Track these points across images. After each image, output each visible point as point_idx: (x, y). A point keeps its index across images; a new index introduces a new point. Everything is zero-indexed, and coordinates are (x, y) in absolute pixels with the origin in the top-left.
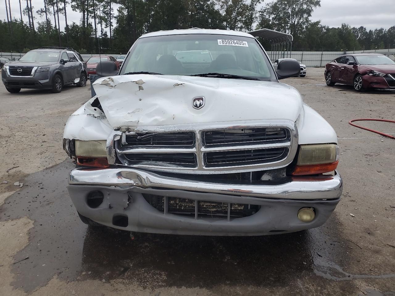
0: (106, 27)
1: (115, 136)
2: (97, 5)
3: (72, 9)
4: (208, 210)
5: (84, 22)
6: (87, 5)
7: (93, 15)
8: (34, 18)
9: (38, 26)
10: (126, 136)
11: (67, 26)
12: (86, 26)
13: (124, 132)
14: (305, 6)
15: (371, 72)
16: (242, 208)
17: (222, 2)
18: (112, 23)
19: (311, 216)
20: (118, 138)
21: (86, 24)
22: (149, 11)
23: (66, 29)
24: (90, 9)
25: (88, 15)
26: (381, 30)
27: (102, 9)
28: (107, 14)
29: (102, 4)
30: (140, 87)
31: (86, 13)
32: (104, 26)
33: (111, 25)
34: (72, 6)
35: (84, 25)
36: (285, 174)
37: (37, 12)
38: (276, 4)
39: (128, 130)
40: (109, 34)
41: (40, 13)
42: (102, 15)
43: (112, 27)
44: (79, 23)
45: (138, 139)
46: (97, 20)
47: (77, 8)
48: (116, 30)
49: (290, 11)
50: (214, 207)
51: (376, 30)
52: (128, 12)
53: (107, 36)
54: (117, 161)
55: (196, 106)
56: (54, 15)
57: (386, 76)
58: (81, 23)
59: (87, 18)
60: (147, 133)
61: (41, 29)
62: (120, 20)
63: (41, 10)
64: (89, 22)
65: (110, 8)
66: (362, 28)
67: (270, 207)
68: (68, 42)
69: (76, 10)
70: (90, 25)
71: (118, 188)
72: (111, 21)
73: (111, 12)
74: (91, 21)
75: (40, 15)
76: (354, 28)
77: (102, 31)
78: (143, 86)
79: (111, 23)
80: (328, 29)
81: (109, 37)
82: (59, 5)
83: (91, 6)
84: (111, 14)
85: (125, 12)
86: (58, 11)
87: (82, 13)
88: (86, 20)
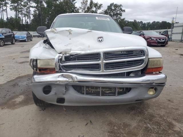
0: (28, 18)
1: (59, 56)
2: (23, 8)
4: (105, 93)
5: (16, 16)
6: (18, 8)
7: (21, 13)
10: (65, 57)
11: (8, 18)
12: (17, 18)
13: (64, 54)
14: (118, 12)
15: (151, 38)
16: (122, 90)
17: (83, 9)
19: (154, 92)
20: (60, 58)
21: (17, 17)
22: (49, 11)
23: (7, 19)
24: (19, 10)
25: (18, 13)
26: (149, 23)
27: (25, 10)
28: (28, 13)
29: (25, 8)
30: (70, 33)
31: (17, 12)
32: (26, 18)
33: (30, 18)
34: (10, 8)
35: (16, 18)
36: (140, 73)
38: (106, 10)
39: (66, 53)
40: (29, 22)
42: (25, 13)
43: (30, 19)
44: (14, 16)
45: (71, 58)
46: (23, 15)
47: (13, 9)
48: (33, 20)
49: (112, 14)
50: (108, 90)
51: (147, 23)
52: (39, 12)
53: (28, 23)
54: (60, 69)
55: (100, 41)
56: (1, 12)
57: (157, 40)
58: (15, 16)
59: (18, 14)
60: (76, 55)
62: (34, 16)
64: (19, 16)
65: (30, 10)
66: (141, 22)
67: (136, 88)
68: (8, 25)
69: (12, 10)
70: (19, 18)
71: (60, 83)
72: (30, 16)
73: (30, 12)
74: (20, 15)
76: (138, 22)
77: (26, 21)
78: (72, 32)
79: (30, 17)
80: (128, 22)
81: (29, 23)
82: (3, 8)
83: (20, 9)
84: (30, 13)
85: (37, 12)
86: (3, 11)
87: (15, 12)
88: (17, 15)
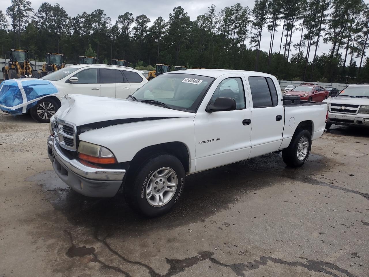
0: (358, 56)
3: (323, 41)
6: (341, 37)
7: (346, 46)
8: (291, 50)
9: (292, 57)
11: (315, 57)
12: (334, 56)
18: (365, 52)
23: (314, 59)
24: (343, 40)
25: (339, 46)
27: (357, 39)
28: (362, 44)
29: (358, 34)
31: (337, 44)
32: (355, 56)
33: (363, 55)
34: (325, 39)
35: (332, 56)
37: (294, 46)
40: (358, 64)
41: (296, 46)
42: (355, 45)
43: (364, 57)
44: (328, 54)
46: (349, 51)
53: (356, 65)
58: (330, 53)
59: (338, 49)
61: (294, 59)
63: (298, 44)
64: (338, 53)
65: (367, 38)
68: (312, 71)
69: (328, 42)
70: (339, 56)
74: (342, 51)
75: (295, 48)
77: (351, 61)
81: (358, 66)
83: (346, 37)
84: (366, 44)
88: (336, 51)
